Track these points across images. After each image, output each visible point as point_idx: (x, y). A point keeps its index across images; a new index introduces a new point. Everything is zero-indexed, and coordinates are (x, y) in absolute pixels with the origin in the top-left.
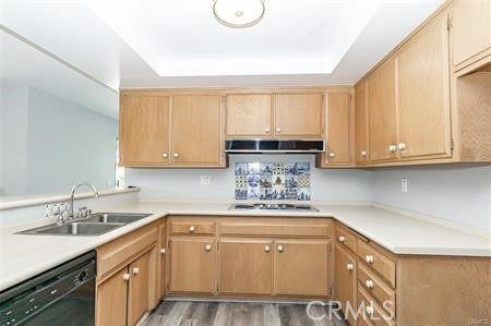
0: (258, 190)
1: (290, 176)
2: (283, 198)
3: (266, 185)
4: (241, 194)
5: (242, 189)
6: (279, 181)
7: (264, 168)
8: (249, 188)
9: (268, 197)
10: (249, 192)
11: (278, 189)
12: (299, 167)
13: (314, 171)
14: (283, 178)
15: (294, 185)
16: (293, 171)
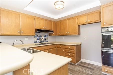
0: (39, 41)
1: (45, 37)
2: (44, 42)
3: (41, 39)
4: (35, 42)
5: (36, 41)
6: (43, 39)
7: (40, 36)
8: (37, 40)
9: (41, 42)
10: (37, 41)
11: (43, 40)
12: (46, 36)
13: (49, 36)
14: (44, 38)
15: (45, 39)
16: (45, 36)
